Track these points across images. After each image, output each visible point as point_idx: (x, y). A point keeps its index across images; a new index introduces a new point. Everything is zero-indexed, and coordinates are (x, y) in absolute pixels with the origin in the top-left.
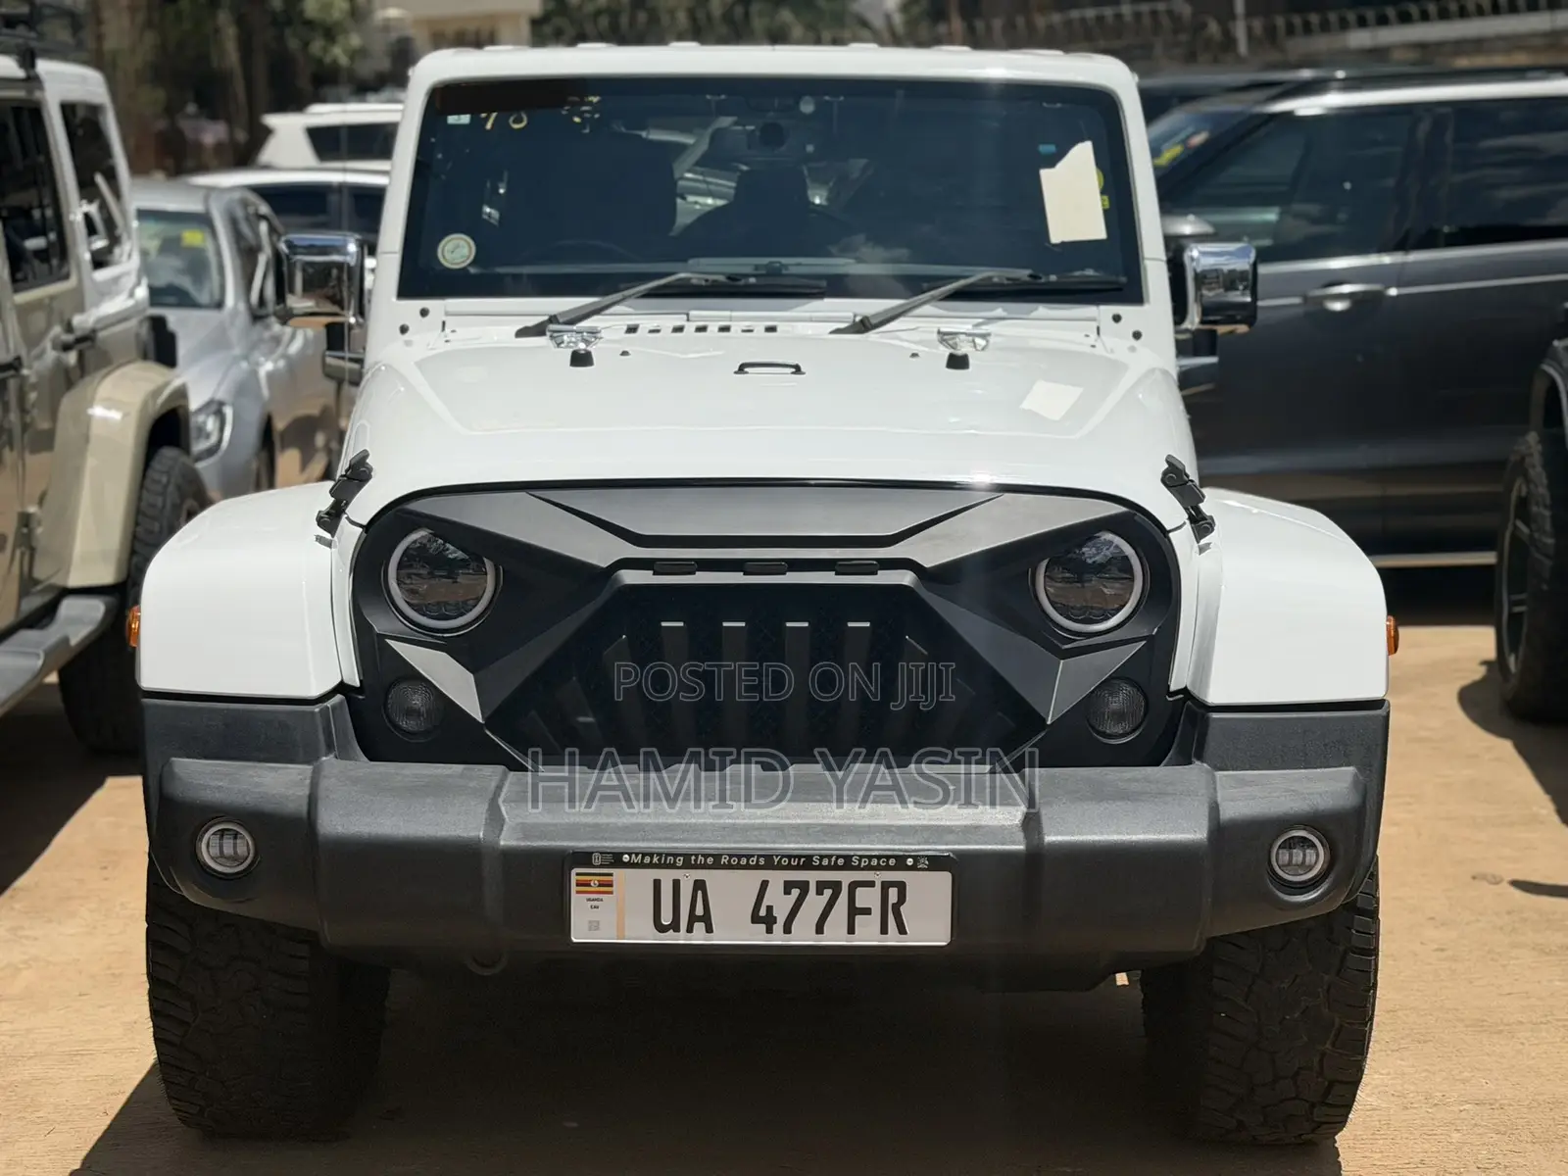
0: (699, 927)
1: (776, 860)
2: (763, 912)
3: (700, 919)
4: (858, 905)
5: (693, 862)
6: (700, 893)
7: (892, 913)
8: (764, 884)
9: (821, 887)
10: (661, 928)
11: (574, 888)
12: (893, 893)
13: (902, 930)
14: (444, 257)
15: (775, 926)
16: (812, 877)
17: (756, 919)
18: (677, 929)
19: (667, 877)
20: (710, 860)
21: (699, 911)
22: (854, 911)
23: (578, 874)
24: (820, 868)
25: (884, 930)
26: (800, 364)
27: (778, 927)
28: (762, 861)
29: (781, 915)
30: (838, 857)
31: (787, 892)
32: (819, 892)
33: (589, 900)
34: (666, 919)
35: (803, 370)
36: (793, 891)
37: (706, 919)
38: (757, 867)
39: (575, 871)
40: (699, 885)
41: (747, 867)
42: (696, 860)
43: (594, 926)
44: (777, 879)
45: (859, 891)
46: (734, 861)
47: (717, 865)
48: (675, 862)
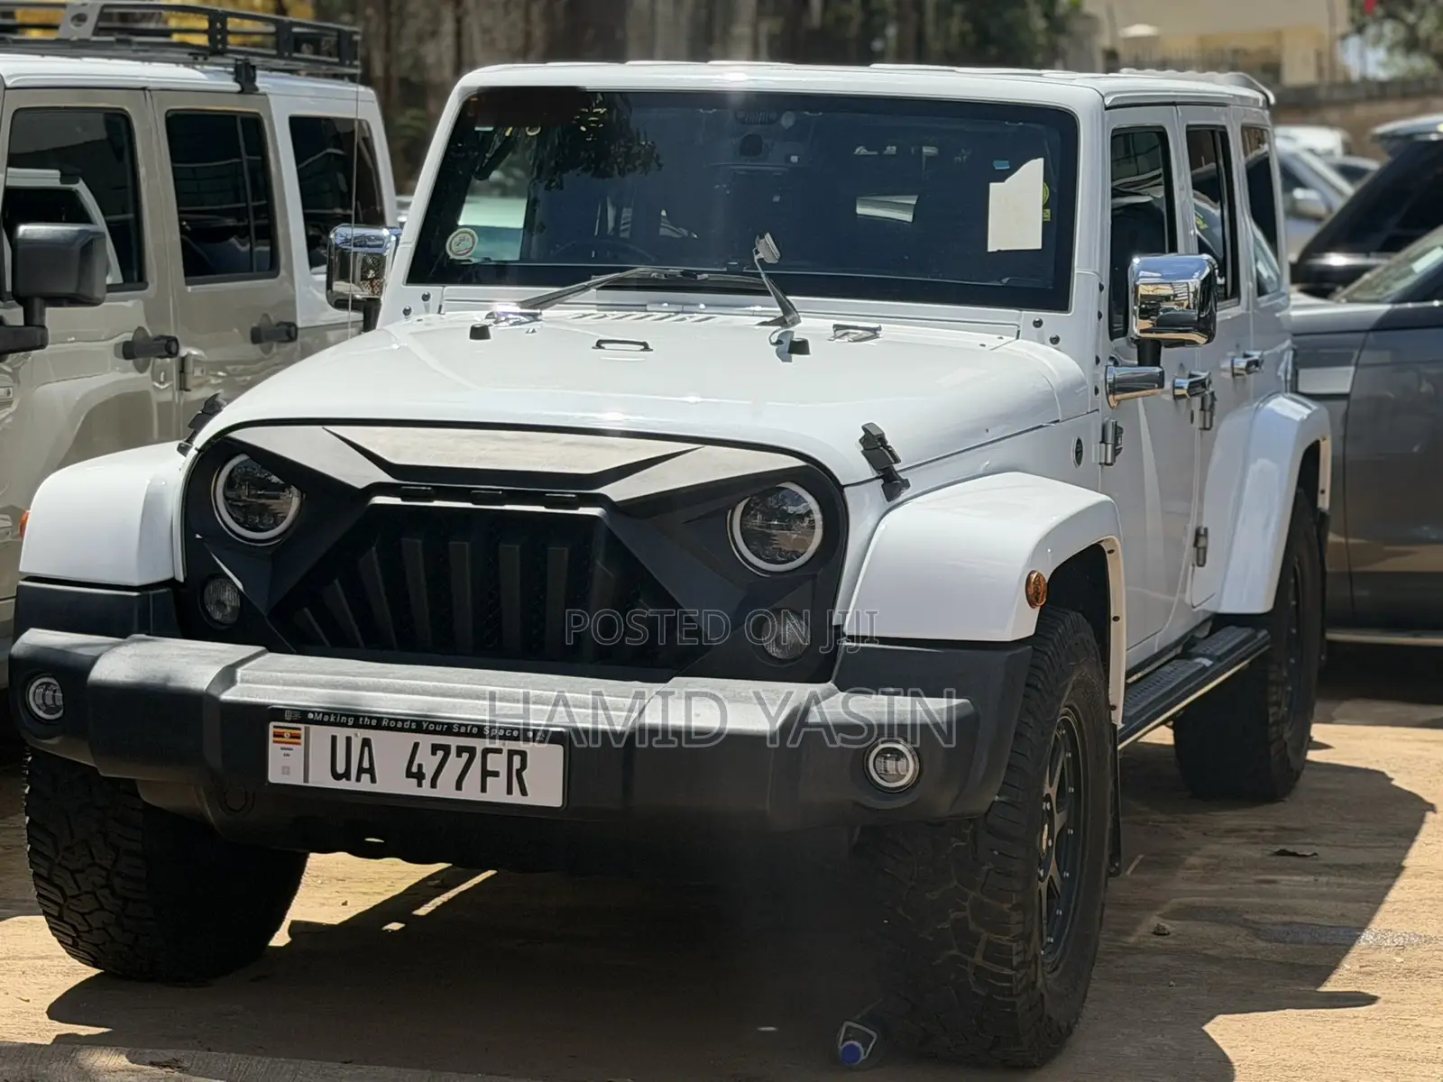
0: (366, 777)
1: (425, 726)
2: (415, 769)
3: (366, 771)
4: (489, 768)
5: (361, 723)
6: (366, 749)
7: (516, 777)
8: (416, 745)
9: (460, 750)
10: (336, 776)
11: (271, 738)
12: (517, 760)
13: (524, 792)
14: (451, 249)
15: (424, 781)
16: (454, 742)
17: (409, 774)
18: (348, 778)
19: (342, 733)
20: (374, 722)
21: (366, 765)
22: (486, 774)
23: (275, 727)
24: (458, 734)
25: (510, 791)
26: (648, 342)
27: (426, 782)
28: (414, 726)
29: (429, 772)
30: (473, 726)
31: (434, 753)
32: (459, 755)
33: (282, 749)
34: (341, 769)
35: (650, 347)
36: (438, 752)
37: (371, 771)
38: (410, 730)
39: (272, 724)
40: (366, 743)
41: (402, 730)
42: (363, 721)
43: (286, 770)
44: (426, 741)
45: (490, 756)
46: (392, 724)
47: (379, 727)
48: (347, 722)
